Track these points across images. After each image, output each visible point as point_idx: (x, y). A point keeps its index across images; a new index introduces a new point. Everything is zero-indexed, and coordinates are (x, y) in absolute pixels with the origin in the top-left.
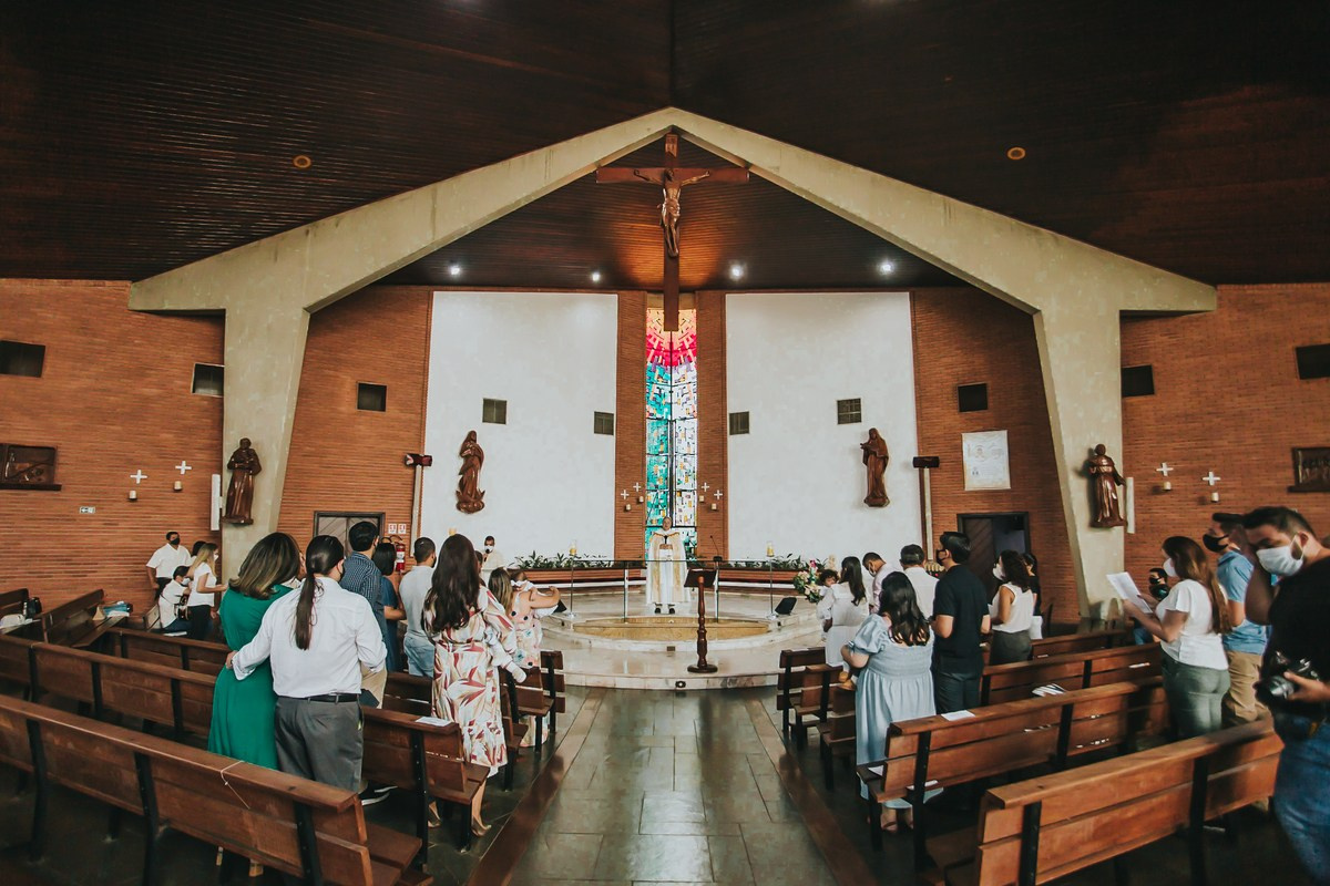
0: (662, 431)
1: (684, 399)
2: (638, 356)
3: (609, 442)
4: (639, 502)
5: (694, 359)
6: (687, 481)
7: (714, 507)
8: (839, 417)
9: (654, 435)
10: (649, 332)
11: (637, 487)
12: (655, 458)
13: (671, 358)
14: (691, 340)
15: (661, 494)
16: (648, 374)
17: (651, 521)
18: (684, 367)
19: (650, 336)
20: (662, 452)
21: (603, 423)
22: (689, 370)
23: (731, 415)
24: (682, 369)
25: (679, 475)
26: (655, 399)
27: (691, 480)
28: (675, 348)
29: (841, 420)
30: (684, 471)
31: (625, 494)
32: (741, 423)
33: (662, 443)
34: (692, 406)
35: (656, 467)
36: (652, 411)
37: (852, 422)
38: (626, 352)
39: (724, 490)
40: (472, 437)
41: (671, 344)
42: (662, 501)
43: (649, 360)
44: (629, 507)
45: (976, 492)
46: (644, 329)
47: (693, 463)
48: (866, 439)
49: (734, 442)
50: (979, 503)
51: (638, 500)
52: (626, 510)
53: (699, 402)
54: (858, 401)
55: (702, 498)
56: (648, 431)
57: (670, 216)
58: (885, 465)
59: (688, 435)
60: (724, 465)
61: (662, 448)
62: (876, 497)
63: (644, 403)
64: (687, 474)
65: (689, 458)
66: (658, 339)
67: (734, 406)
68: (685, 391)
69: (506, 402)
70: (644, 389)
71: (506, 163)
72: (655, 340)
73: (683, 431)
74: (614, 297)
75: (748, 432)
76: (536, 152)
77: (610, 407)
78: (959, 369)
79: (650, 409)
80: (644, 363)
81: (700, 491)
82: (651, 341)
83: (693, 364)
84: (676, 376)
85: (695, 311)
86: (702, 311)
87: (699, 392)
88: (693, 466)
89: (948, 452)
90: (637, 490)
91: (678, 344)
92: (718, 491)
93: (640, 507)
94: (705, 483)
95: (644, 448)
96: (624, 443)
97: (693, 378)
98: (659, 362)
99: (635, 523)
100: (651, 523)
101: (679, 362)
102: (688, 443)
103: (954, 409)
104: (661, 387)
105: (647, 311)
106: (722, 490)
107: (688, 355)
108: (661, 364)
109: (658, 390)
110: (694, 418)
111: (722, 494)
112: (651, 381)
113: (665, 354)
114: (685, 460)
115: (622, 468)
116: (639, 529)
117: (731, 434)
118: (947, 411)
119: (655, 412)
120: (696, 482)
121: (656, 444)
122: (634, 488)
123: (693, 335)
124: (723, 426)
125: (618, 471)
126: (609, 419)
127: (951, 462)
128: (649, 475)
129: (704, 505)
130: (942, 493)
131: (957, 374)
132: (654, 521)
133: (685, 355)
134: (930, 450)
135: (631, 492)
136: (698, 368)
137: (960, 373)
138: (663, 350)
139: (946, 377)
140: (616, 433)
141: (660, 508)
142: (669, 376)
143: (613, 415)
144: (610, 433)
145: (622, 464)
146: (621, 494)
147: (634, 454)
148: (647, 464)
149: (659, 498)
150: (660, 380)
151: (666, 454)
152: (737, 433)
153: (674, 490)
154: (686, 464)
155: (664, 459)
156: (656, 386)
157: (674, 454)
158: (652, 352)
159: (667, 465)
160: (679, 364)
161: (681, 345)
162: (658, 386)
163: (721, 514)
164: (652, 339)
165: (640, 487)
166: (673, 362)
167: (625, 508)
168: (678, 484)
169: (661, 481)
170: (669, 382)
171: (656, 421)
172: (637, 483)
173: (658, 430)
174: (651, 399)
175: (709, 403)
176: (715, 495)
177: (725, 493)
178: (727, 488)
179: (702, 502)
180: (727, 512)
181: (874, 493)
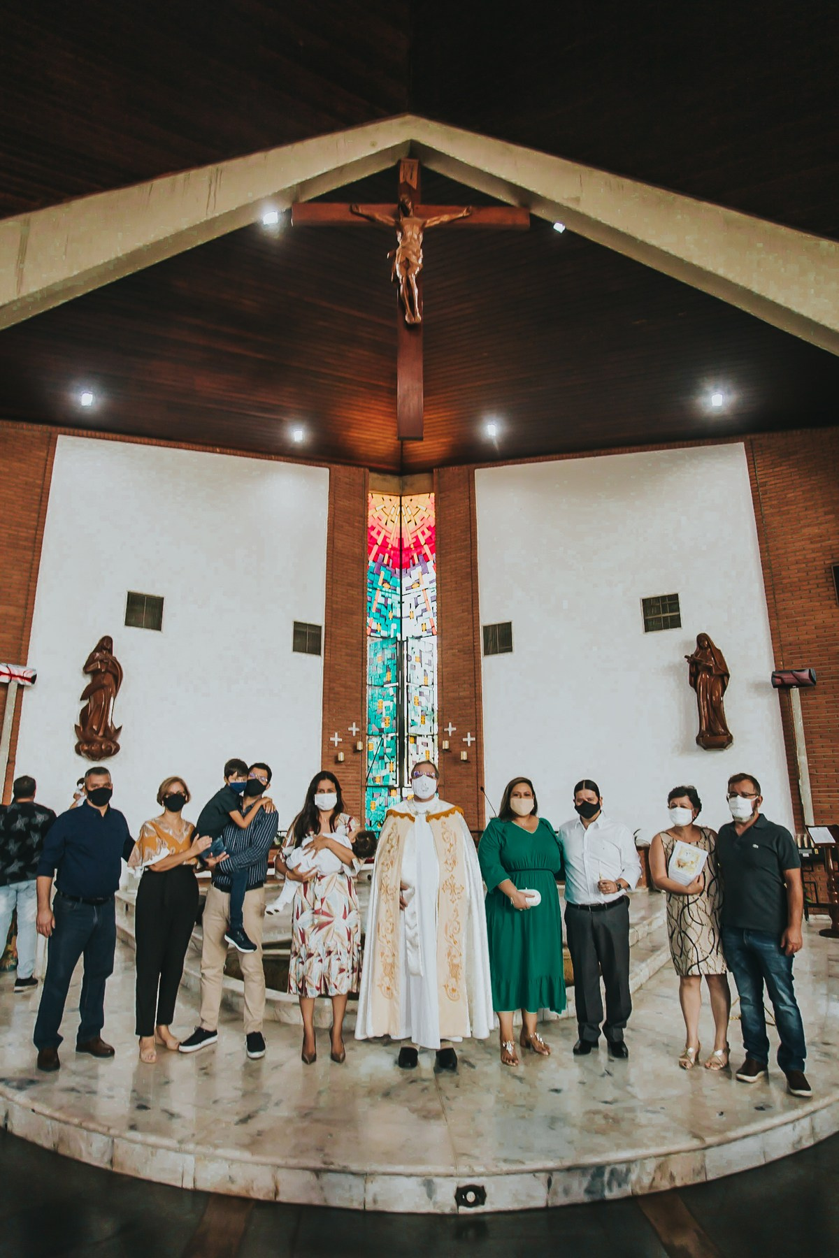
0: (388, 653)
2: (357, 550)
3: (315, 664)
4: (356, 751)
5: (432, 557)
6: (424, 722)
7: (464, 756)
8: (646, 622)
9: (378, 660)
10: (370, 523)
11: (354, 729)
12: (378, 690)
13: (401, 558)
14: (428, 533)
15: (387, 740)
16: (370, 577)
17: (374, 779)
18: (419, 569)
19: (373, 528)
21: (305, 638)
22: (425, 572)
23: (486, 628)
24: (416, 572)
25: (413, 713)
26: (378, 610)
27: (428, 723)
28: (406, 545)
29: (649, 626)
30: (419, 709)
31: (336, 739)
32: (501, 639)
33: (388, 669)
34: (430, 619)
35: (381, 704)
36: (374, 626)
37: (666, 627)
38: (339, 544)
39: (477, 732)
40: (105, 644)
41: (401, 540)
42: (389, 751)
44: (341, 757)
46: (365, 517)
47: (431, 698)
48: (692, 650)
49: (491, 666)
51: (355, 747)
52: (337, 762)
53: (441, 614)
54: (675, 597)
55: (446, 745)
56: (370, 654)
57: (407, 265)
58: (724, 688)
59: (425, 660)
60: (477, 697)
61: (389, 676)
62: (717, 734)
63: (364, 615)
64: (424, 715)
65: (425, 690)
66: (384, 533)
67: (488, 617)
68: (420, 600)
69: (162, 599)
70: (364, 593)
71: (146, 187)
72: (379, 533)
73: (418, 654)
74: (323, 473)
75: (510, 650)
76: (193, 172)
77: (316, 616)
78: (833, 542)
79: (372, 623)
80: (364, 562)
81: (442, 735)
82: (374, 534)
83: (430, 565)
84: (407, 581)
85: (433, 495)
86: (442, 495)
87: (439, 599)
88: (432, 702)
89: (825, 664)
90: (354, 734)
91: (410, 539)
92: (469, 734)
93: (357, 757)
94: (450, 724)
95: (364, 675)
96: (336, 667)
97: (431, 582)
98: (385, 562)
99: (350, 780)
100: (374, 781)
101: (411, 561)
102: (425, 671)
103: (829, 599)
104: (387, 595)
105: (370, 495)
106: (474, 733)
107: (423, 553)
108: (388, 565)
109: (384, 598)
110: (433, 635)
111: (474, 739)
112: (375, 586)
113: (392, 552)
114: (421, 694)
115: (332, 703)
116: (356, 788)
117: (487, 653)
118: (818, 604)
119: (379, 628)
120: (436, 724)
121: (380, 671)
122: (349, 729)
123: (430, 526)
124: (475, 644)
125: (326, 706)
126: (313, 632)
127: (832, 678)
128: (371, 713)
129: (448, 755)
130: (820, 727)
131: (831, 549)
132: (377, 780)
133: (420, 552)
134: (795, 661)
135: (346, 735)
136: (438, 566)
137: (834, 547)
138: (390, 546)
139: (813, 555)
140: (325, 653)
141: (386, 759)
142: (399, 580)
143: (320, 627)
144: (316, 651)
145: (332, 696)
146: (332, 739)
147: (350, 683)
148: (368, 698)
149: (385, 745)
150: (386, 585)
151: (395, 684)
152: (496, 652)
153: (406, 734)
154: (422, 699)
155: (392, 692)
156: (381, 593)
157: (406, 684)
158: (376, 548)
159: (395, 699)
160: (411, 565)
161: (415, 540)
162: (383, 593)
163: (474, 768)
164: (376, 531)
165: (358, 730)
166: (403, 562)
167: (337, 757)
168: (411, 726)
169: (387, 721)
170: (398, 589)
171: (381, 639)
172: (354, 724)
173: (383, 652)
174: (373, 610)
175: (454, 613)
176: (464, 740)
177: (478, 737)
178: (481, 730)
179: (447, 750)
180: (482, 765)
181: (709, 728)
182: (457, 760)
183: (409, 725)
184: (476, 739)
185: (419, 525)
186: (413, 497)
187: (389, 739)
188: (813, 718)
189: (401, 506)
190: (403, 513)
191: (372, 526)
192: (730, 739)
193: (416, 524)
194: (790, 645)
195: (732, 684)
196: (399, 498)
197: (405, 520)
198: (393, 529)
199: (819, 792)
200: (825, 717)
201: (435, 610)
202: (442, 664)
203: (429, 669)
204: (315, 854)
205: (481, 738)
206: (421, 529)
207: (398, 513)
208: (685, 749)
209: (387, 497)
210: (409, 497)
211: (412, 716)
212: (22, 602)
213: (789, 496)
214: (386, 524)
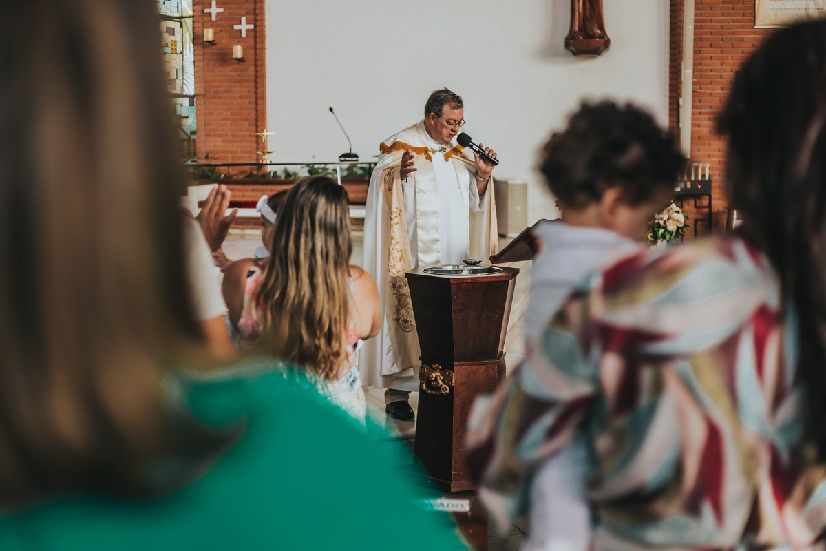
7: (238, 52)
39: (257, 17)
55: (206, 34)
62: (591, 36)
81: (202, 18)
92: (244, 19)
106: (252, 17)
111: (251, 27)
129: (209, 50)
130: (711, 33)
163: (252, 69)
176: (236, 27)
177: (258, 23)
178: (262, 14)
179: (210, 42)
180: (263, 65)
181: (583, 28)
182: (224, 58)
184: (255, 26)
188: (707, 21)
192: (607, 44)
199: (700, 113)
200: (720, 21)
205: (263, 25)
208: (548, 53)
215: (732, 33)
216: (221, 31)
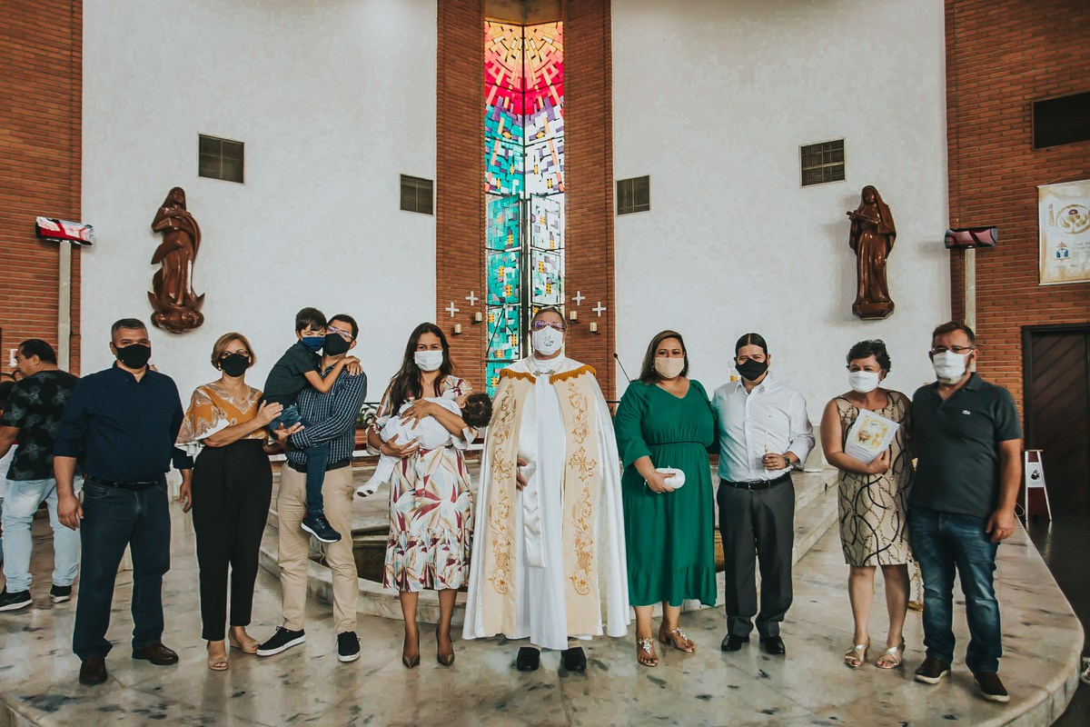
0: (509, 214)
1: (544, 165)
2: (473, 91)
3: (425, 226)
4: (474, 322)
5: (559, 100)
6: (549, 291)
7: (594, 327)
8: (805, 174)
9: (498, 222)
10: (488, 57)
11: (472, 298)
12: (499, 256)
13: (524, 102)
14: (555, 71)
15: (509, 310)
16: (488, 124)
17: (495, 354)
18: (544, 115)
19: (491, 65)
20: (510, 246)
21: (414, 195)
22: (551, 118)
23: (619, 183)
24: (540, 119)
25: (538, 281)
26: (498, 164)
27: (554, 291)
28: (529, 86)
29: (808, 178)
30: (545, 276)
31: (452, 309)
32: (637, 195)
33: (509, 231)
34: (557, 174)
35: (501, 270)
36: (494, 182)
37: (828, 180)
38: (451, 83)
39: (609, 301)
40: (176, 198)
41: (523, 81)
42: (511, 322)
43: (489, 100)
44: (458, 329)
45: (1063, 287)
46: (481, 50)
47: (557, 265)
48: (856, 206)
49: (626, 227)
50: (1068, 307)
51: (473, 318)
52: (454, 334)
53: (568, 168)
54: (839, 144)
55: (573, 316)
56: (489, 214)
58: (889, 249)
59: (551, 222)
60: (609, 262)
61: (511, 239)
63: (482, 169)
64: (550, 282)
65: (552, 257)
66: (503, 71)
67: (623, 170)
68: (546, 152)
69: (242, 145)
70: (480, 143)
72: (498, 71)
73: (542, 214)
75: (647, 208)
77: (428, 171)
78: (1038, 71)
79: (491, 178)
80: (478, 106)
81: (570, 304)
82: (492, 71)
83: (557, 109)
84: (530, 130)
85: (561, 24)
86: (572, 23)
87: (567, 150)
88: (558, 269)
89: (1008, 221)
90: (472, 304)
91: (534, 79)
92: (599, 303)
93: (476, 329)
94: (579, 292)
95: (482, 238)
96: (451, 228)
97: (558, 131)
98: (506, 106)
99: (469, 355)
100: (495, 356)
101: (535, 107)
102: (551, 233)
103: (1024, 143)
104: (507, 145)
105: (486, 23)
106: (605, 302)
107: (549, 95)
108: (509, 110)
109: (504, 150)
110: (560, 192)
111: (605, 309)
112: (494, 134)
113: (513, 95)
114: (546, 259)
115: (447, 268)
116: (475, 363)
117: (620, 212)
118: (1009, 149)
119: (498, 184)
120: (563, 294)
121: (501, 234)
122: (467, 298)
123: (557, 62)
124: (608, 201)
125: (440, 272)
126: (425, 187)
127: (1015, 237)
128: (491, 281)
129: (577, 326)
130: (994, 293)
131: (1034, 81)
132: (499, 354)
133: (546, 95)
134: (973, 218)
135: (463, 305)
136: (565, 113)
137: (1039, 78)
138: (511, 87)
139: (1013, 88)
140: (437, 211)
141: (508, 332)
142: (521, 129)
143: (432, 181)
144: (427, 209)
145: (446, 260)
146: (447, 309)
147: (466, 247)
148: (488, 264)
149: (507, 316)
150: (506, 134)
151: (517, 249)
152: (630, 211)
153: (530, 305)
154: (548, 266)
155: (513, 257)
156: (500, 144)
157: (529, 248)
158: (494, 89)
159: (517, 266)
160: (536, 110)
161: (539, 80)
162: (504, 144)
163: (605, 340)
164: (494, 68)
165: (476, 299)
166: (526, 107)
167: (453, 329)
168: (536, 295)
169: (509, 290)
170: (520, 139)
171: (501, 198)
172: (472, 293)
173: (504, 213)
174: (492, 163)
175: (584, 166)
176: (594, 310)
177: (610, 306)
178: (613, 299)
179: (574, 320)
180: (613, 337)
181: (869, 295)
182: (585, 332)
183: (534, 294)
184: (607, 309)
185: (543, 63)
186: (538, 27)
187: (511, 309)
188: (989, 283)
189: (523, 38)
190: (526, 47)
191: (490, 62)
192: (891, 307)
193: (541, 60)
194: (970, 198)
195: (898, 244)
196: (521, 28)
197: (528, 55)
198: (514, 65)
199: (985, 365)
200: (1002, 282)
201: (562, 163)
202: (571, 224)
203: (555, 232)
204: (416, 423)
205: (612, 308)
206: (547, 67)
207: (520, 48)
208: (838, 319)
209: (507, 27)
210: (533, 28)
211: (536, 283)
212: (65, 144)
213: (990, 13)
214: (506, 60)
215: (1015, 292)
216: (583, 313)
